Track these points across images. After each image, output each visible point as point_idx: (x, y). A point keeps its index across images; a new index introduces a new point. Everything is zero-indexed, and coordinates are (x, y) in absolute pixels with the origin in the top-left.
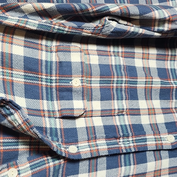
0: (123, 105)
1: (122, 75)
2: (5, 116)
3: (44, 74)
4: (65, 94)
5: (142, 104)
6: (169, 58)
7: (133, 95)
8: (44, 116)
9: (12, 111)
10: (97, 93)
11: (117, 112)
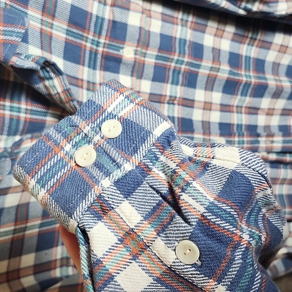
6: (248, 40)
8: (82, 87)
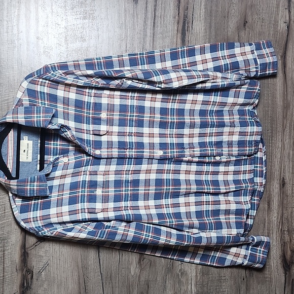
0: (132, 130)
1: (134, 112)
2: (63, 132)
3: (86, 109)
4: (97, 121)
5: (146, 130)
6: (171, 101)
7: (140, 124)
8: (84, 133)
9: (67, 130)
10: (116, 122)
11: (128, 134)
